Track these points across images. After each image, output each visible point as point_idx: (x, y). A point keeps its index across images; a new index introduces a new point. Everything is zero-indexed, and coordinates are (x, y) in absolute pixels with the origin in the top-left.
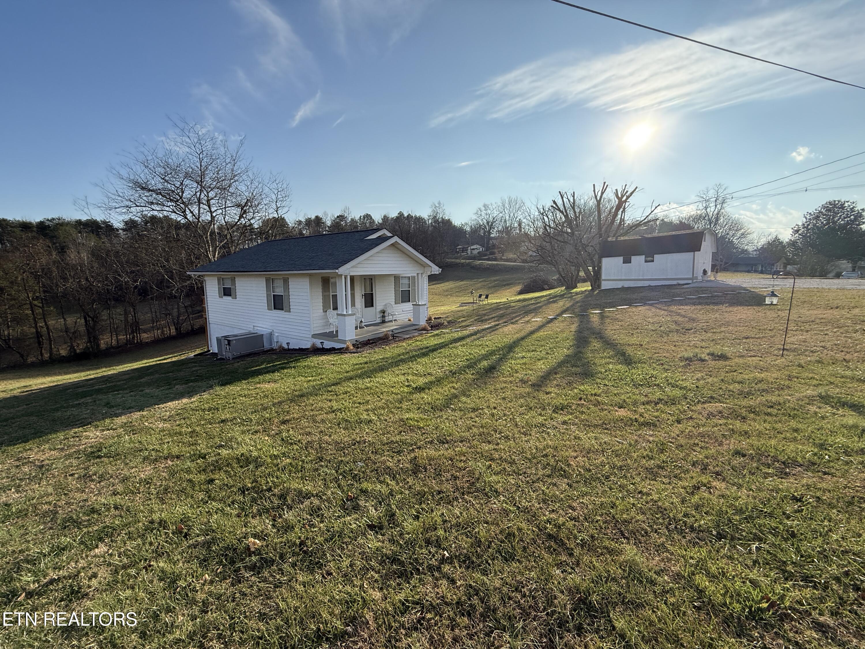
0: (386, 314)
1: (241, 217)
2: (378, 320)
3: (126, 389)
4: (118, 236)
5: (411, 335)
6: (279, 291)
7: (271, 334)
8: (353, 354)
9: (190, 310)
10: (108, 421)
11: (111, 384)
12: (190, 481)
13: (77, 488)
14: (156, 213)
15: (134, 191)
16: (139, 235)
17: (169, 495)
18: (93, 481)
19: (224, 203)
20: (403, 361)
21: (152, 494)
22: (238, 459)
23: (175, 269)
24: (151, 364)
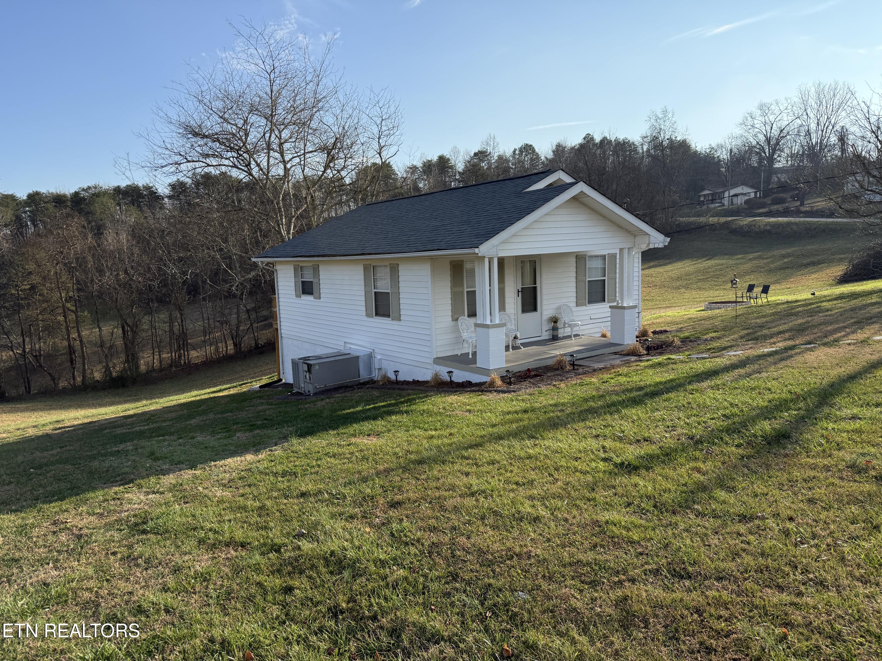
0: (559, 325)
1: (327, 167)
2: (546, 336)
3: (171, 434)
4: (162, 207)
5: (608, 364)
6: (384, 286)
7: (370, 357)
8: (502, 395)
9: (253, 316)
10: (153, 479)
11: (154, 425)
12: (259, 584)
13: (120, 574)
14: (211, 169)
15: (185, 140)
16: (189, 204)
17: (233, 602)
18: (138, 565)
19: (302, 147)
20: (593, 412)
21: (211, 597)
22: (325, 559)
23: (236, 254)
24: (203, 397)
